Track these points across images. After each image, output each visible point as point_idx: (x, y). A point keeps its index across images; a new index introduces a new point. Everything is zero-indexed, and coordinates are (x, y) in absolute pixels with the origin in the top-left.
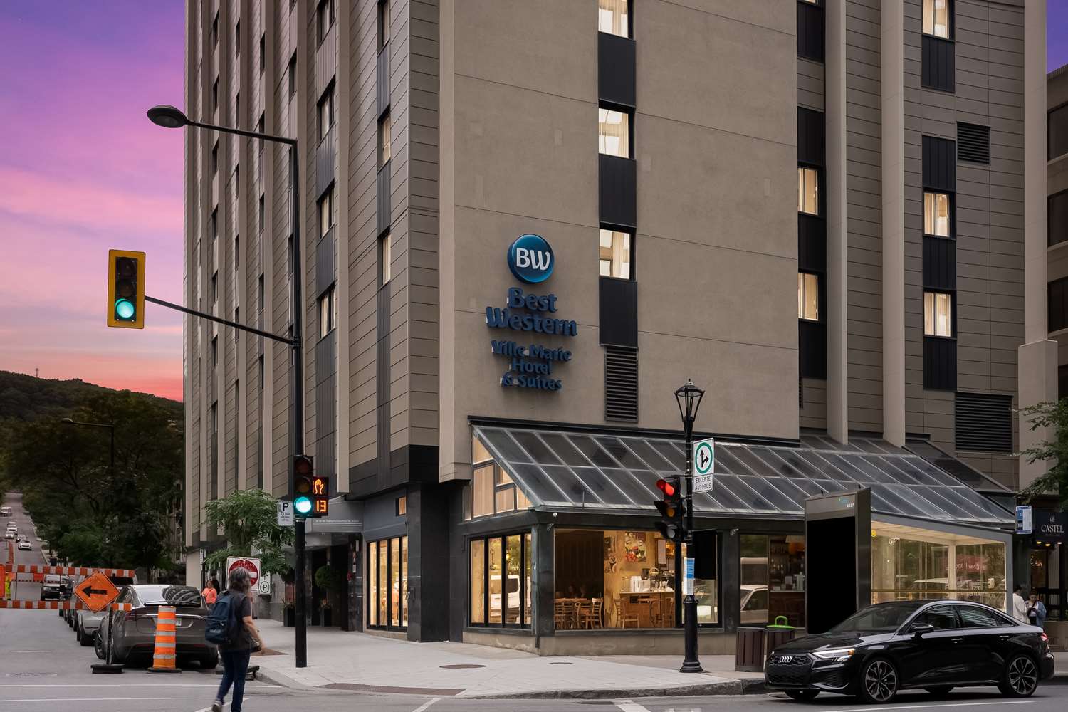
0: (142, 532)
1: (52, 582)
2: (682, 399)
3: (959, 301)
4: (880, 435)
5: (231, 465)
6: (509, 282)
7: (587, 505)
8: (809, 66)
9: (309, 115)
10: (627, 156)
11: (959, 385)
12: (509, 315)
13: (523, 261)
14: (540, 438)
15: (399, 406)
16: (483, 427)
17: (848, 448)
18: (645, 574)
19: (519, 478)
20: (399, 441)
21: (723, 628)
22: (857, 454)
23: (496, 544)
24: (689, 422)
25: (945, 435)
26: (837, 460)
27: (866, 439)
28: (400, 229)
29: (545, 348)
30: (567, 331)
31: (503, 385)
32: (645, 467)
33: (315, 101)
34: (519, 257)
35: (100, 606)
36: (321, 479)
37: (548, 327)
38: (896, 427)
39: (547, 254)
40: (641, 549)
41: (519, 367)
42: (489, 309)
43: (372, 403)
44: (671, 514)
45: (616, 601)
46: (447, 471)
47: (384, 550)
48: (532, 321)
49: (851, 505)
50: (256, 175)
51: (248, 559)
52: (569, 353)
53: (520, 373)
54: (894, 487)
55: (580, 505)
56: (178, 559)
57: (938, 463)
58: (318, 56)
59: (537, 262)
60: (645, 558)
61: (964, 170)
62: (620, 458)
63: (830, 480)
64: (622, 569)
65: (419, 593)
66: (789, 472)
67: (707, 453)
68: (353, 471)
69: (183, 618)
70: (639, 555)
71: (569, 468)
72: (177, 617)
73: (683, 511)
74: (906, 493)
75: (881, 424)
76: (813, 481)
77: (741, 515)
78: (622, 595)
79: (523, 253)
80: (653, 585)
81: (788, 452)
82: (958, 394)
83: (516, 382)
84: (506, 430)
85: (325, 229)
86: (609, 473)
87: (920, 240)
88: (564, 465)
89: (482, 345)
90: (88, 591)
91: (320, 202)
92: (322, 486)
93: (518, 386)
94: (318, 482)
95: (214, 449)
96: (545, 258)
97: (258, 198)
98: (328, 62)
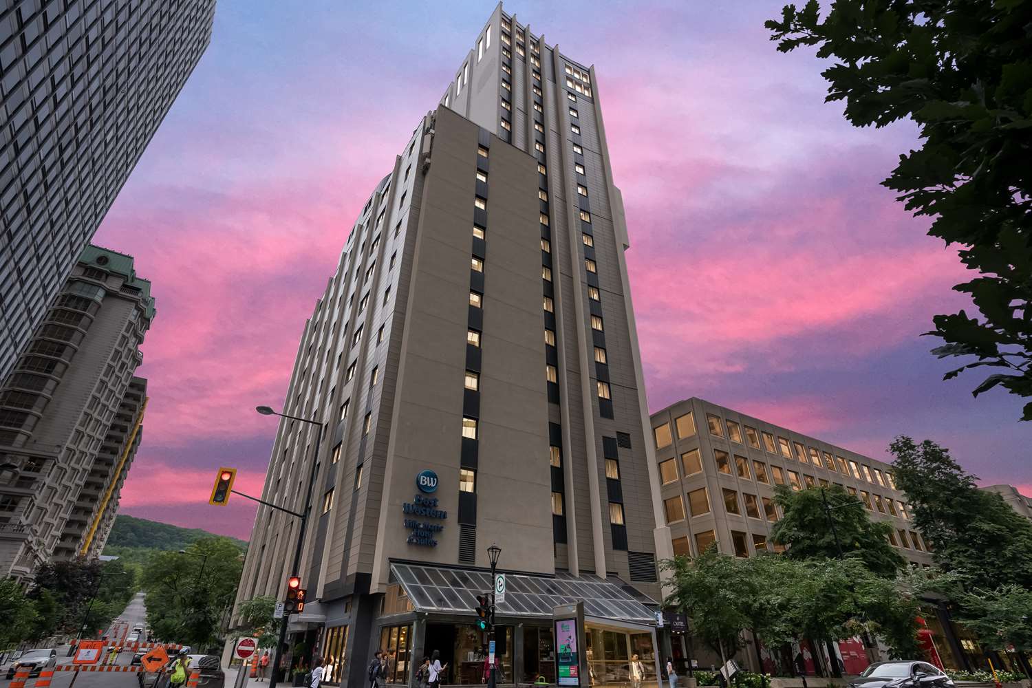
0: (202, 619)
1: (142, 652)
2: (490, 553)
3: (625, 508)
4: (594, 572)
5: (265, 580)
6: (416, 491)
7: (444, 609)
8: (554, 406)
9: (336, 412)
10: (474, 437)
11: (629, 548)
12: (415, 507)
13: (423, 482)
14: (425, 571)
15: (355, 551)
16: (396, 564)
17: (579, 579)
18: (476, 651)
19: (410, 592)
20: (352, 570)
21: (515, 685)
22: (584, 582)
23: (396, 630)
24: (494, 564)
25: (625, 574)
26: (573, 585)
27: (588, 575)
28: (368, 464)
29: (431, 524)
30: (442, 517)
31: (408, 542)
32: (477, 588)
33: (340, 406)
34: (422, 480)
35: (155, 670)
36: (303, 591)
37: (433, 514)
38: (602, 569)
39: (435, 479)
40: (475, 635)
41: (417, 533)
42: (405, 504)
43: (342, 549)
44: (483, 615)
45: (459, 667)
46: (374, 588)
47: (335, 634)
48: (425, 510)
49: (574, 611)
50: (309, 435)
51: (251, 639)
52: (442, 527)
53: (417, 536)
54: (602, 601)
55: (441, 609)
56: (224, 636)
57: (623, 588)
58: (345, 388)
59: (430, 482)
60: (476, 641)
61: (621, 451)
62: (464, 583)
63: (570, 596)
64: (463, 648)
65: (350, 661)
66: (549, 592)
67: (502, 582)
68: (326, 586)
69: (204, 678)
70: (473, 639)
71: (438, 587)
72: (200, 677)
73: (490, 613)
74: (608, 605)
75: (594, 567)
76: (561, 597)
77: (524, 616)
78: (463, 663)
79: (424, 479)
80: (479, 657)
81: (549, 581)
82: (629, 552)
83: (415, 541)
84: (407, 566)
85: (335, 461)
86: (459, 591)
87: (606, 480)
88: (435, 586)
89: (400, 521)
90: (150, 659)
91: (334, 450)
92: (302, 595)
93: (416, 543)
94: (301, 592)
95: (258, 570)
96: (434, 481)
97: (307, 445)
98: (348, 392)
